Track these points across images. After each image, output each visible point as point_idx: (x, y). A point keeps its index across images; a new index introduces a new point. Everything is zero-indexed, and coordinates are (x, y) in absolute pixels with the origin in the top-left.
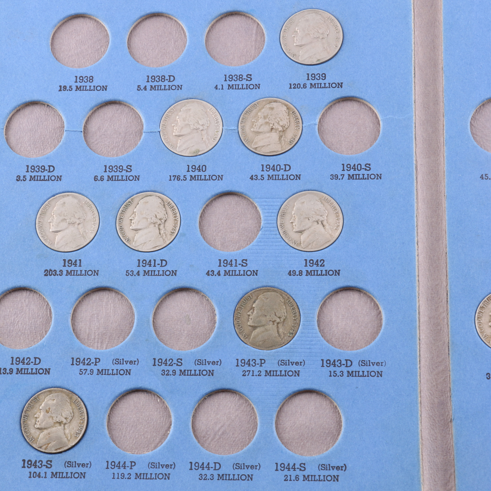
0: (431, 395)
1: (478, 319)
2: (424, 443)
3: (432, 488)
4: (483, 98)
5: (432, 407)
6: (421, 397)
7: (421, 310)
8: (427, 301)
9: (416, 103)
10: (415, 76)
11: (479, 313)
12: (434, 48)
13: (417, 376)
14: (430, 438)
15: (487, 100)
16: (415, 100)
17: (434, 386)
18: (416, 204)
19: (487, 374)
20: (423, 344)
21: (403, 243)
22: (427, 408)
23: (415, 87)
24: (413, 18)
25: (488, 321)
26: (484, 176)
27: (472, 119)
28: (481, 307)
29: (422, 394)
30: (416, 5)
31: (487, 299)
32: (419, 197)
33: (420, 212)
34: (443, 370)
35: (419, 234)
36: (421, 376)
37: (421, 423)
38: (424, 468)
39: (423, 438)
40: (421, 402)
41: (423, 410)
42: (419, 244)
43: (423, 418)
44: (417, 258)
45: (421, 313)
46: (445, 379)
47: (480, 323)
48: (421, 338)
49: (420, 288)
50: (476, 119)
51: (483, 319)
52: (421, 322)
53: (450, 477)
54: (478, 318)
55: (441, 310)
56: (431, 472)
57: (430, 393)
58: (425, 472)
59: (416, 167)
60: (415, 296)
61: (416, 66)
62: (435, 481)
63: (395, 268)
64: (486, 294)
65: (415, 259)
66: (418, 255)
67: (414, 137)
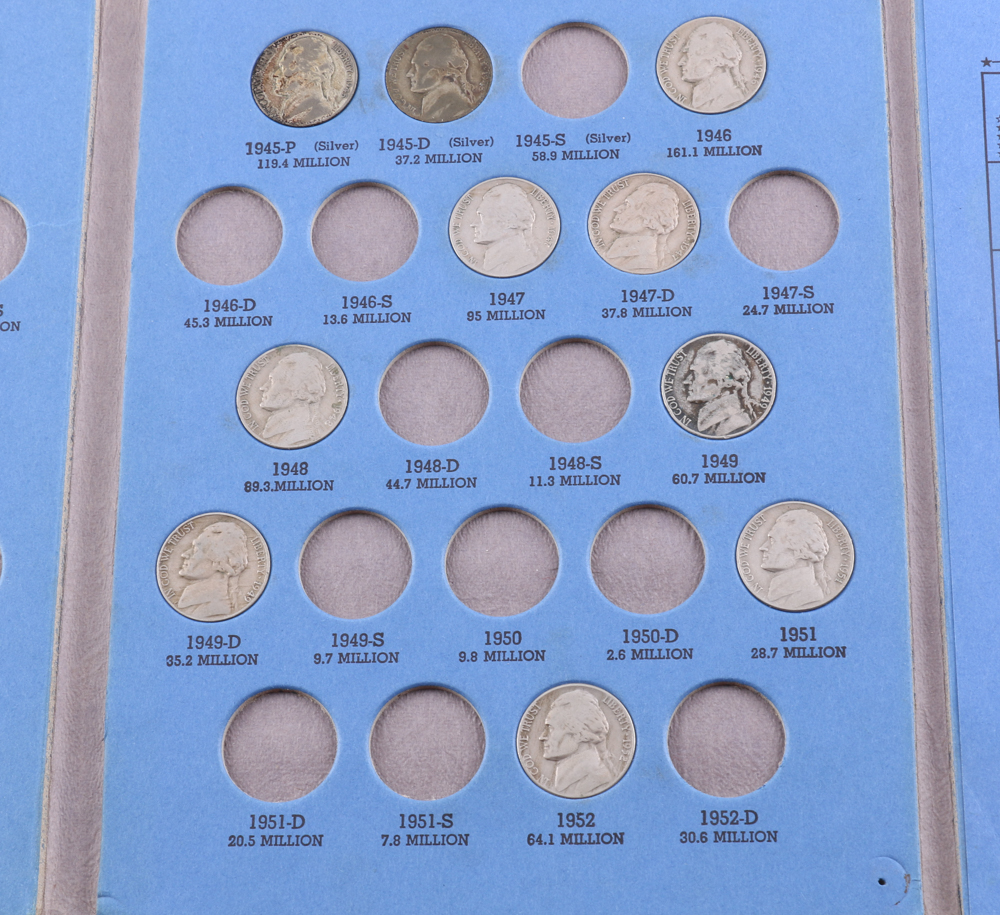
0: (77, 696)
1: (161, 564)
2: (55, 776)
3: (63, 854)
4: (200, 190)
5: (77, 717)
6: (55, 699)
7: (69, 552)
8: (84, 535)
9: (92, 201)
10: (92, 154)
11: (163, 554)
12: (131, 105)
13: (49, 664)
14: (69, 768)
15: (207, 192)
16: (89, 195)
17: (83, 680)
18: (74, 372)
19: (168, 658)
20: (68, 610)
21: (47, 438)
22: (66, 718)
23: (91, 172)
24: (96, 54)
25: (178, 567)
26: (191, 321)
27: (182, 225)
28: (167, 544)
29: (59, 695)
30: (106, 34)
31: (179, 530)
32: (83, 360)
33: (82, 385)
34: (99, 653)
35: (78, 423)
36: (60, 663)
37: (52, 743)
38: (51, 820)
39: (53, 769)
40: (55, 708)
41: (57, 721)
42: (76, 439)
43: (56, 735)
44: (68, 463)
45: (69, 558)
46: (101, 668)
47: (164, 571)
48: (65, 599)
49: (71, 514)
50: (188, 224)
51: (170, 564)
52: (67, 572)
53: (95, 835)
54: (162, 562)
55: (106, 551)
56: (63, 826)
57: (75, 693)
58: (52, 827)
59: (82, 310)
60: (59, 528)
61: (96, 136)
62: (70, 842)
63: (29, 481)
64: (179, 521)
65: (64, 465)
66: (71, 459)
67: (81, 256)
